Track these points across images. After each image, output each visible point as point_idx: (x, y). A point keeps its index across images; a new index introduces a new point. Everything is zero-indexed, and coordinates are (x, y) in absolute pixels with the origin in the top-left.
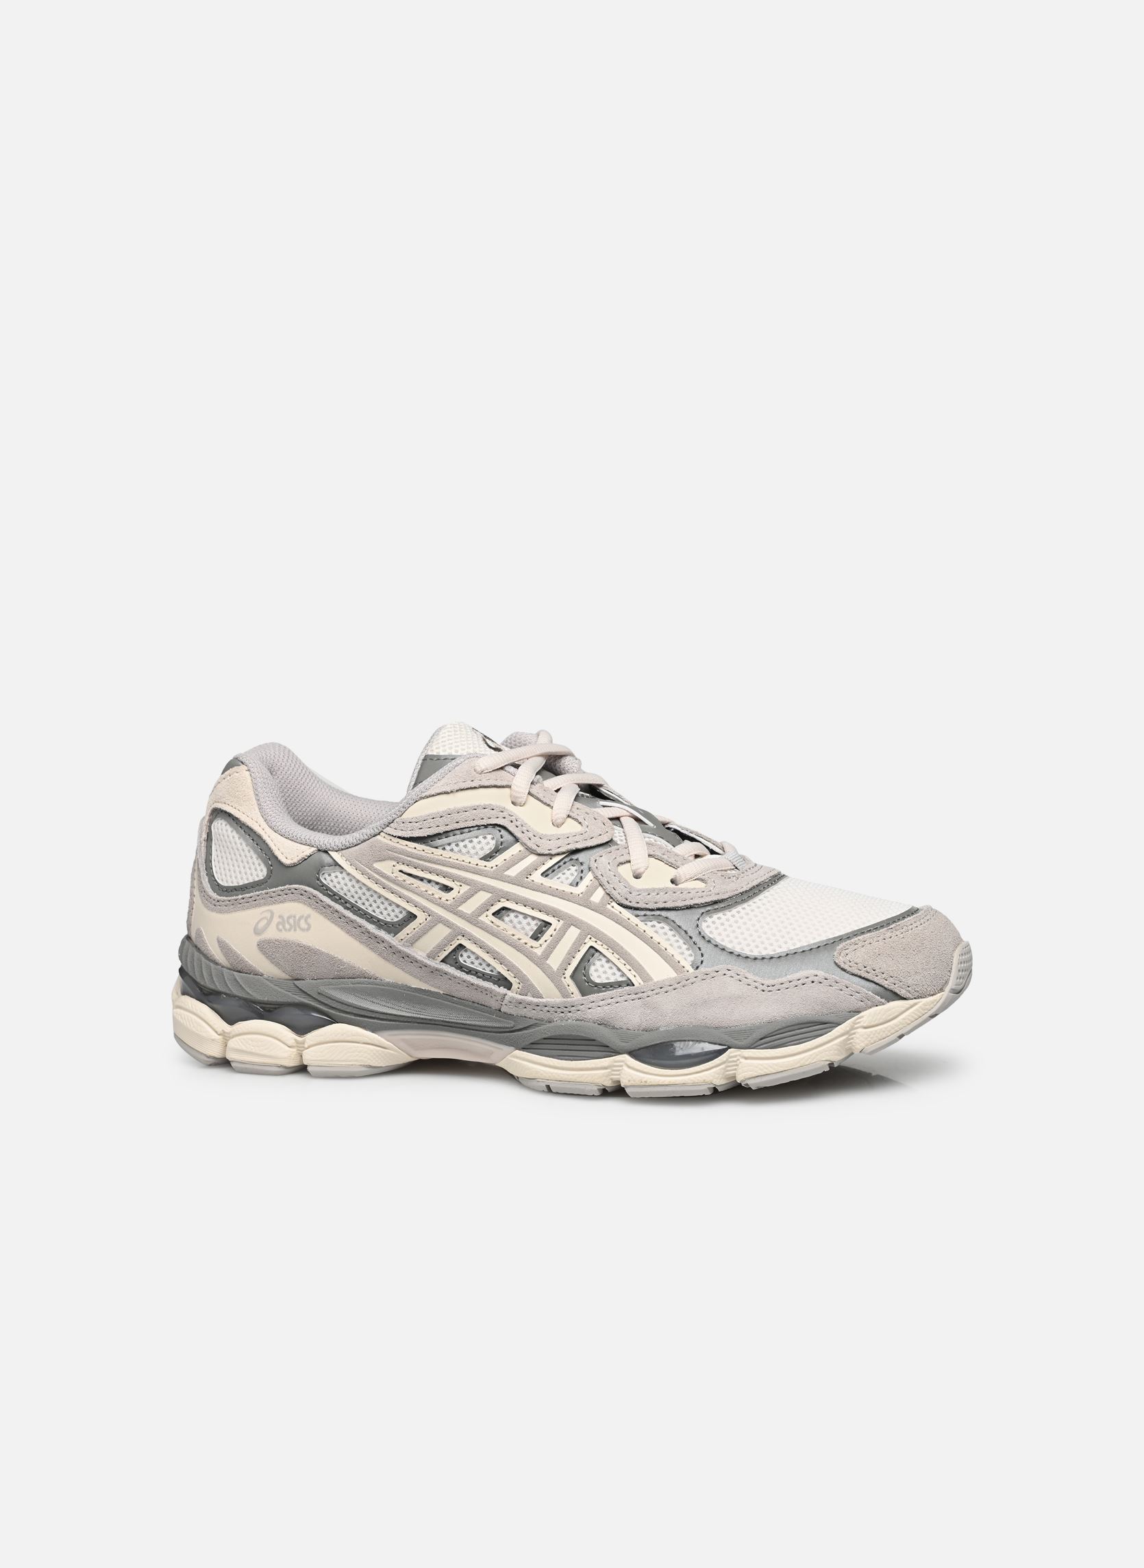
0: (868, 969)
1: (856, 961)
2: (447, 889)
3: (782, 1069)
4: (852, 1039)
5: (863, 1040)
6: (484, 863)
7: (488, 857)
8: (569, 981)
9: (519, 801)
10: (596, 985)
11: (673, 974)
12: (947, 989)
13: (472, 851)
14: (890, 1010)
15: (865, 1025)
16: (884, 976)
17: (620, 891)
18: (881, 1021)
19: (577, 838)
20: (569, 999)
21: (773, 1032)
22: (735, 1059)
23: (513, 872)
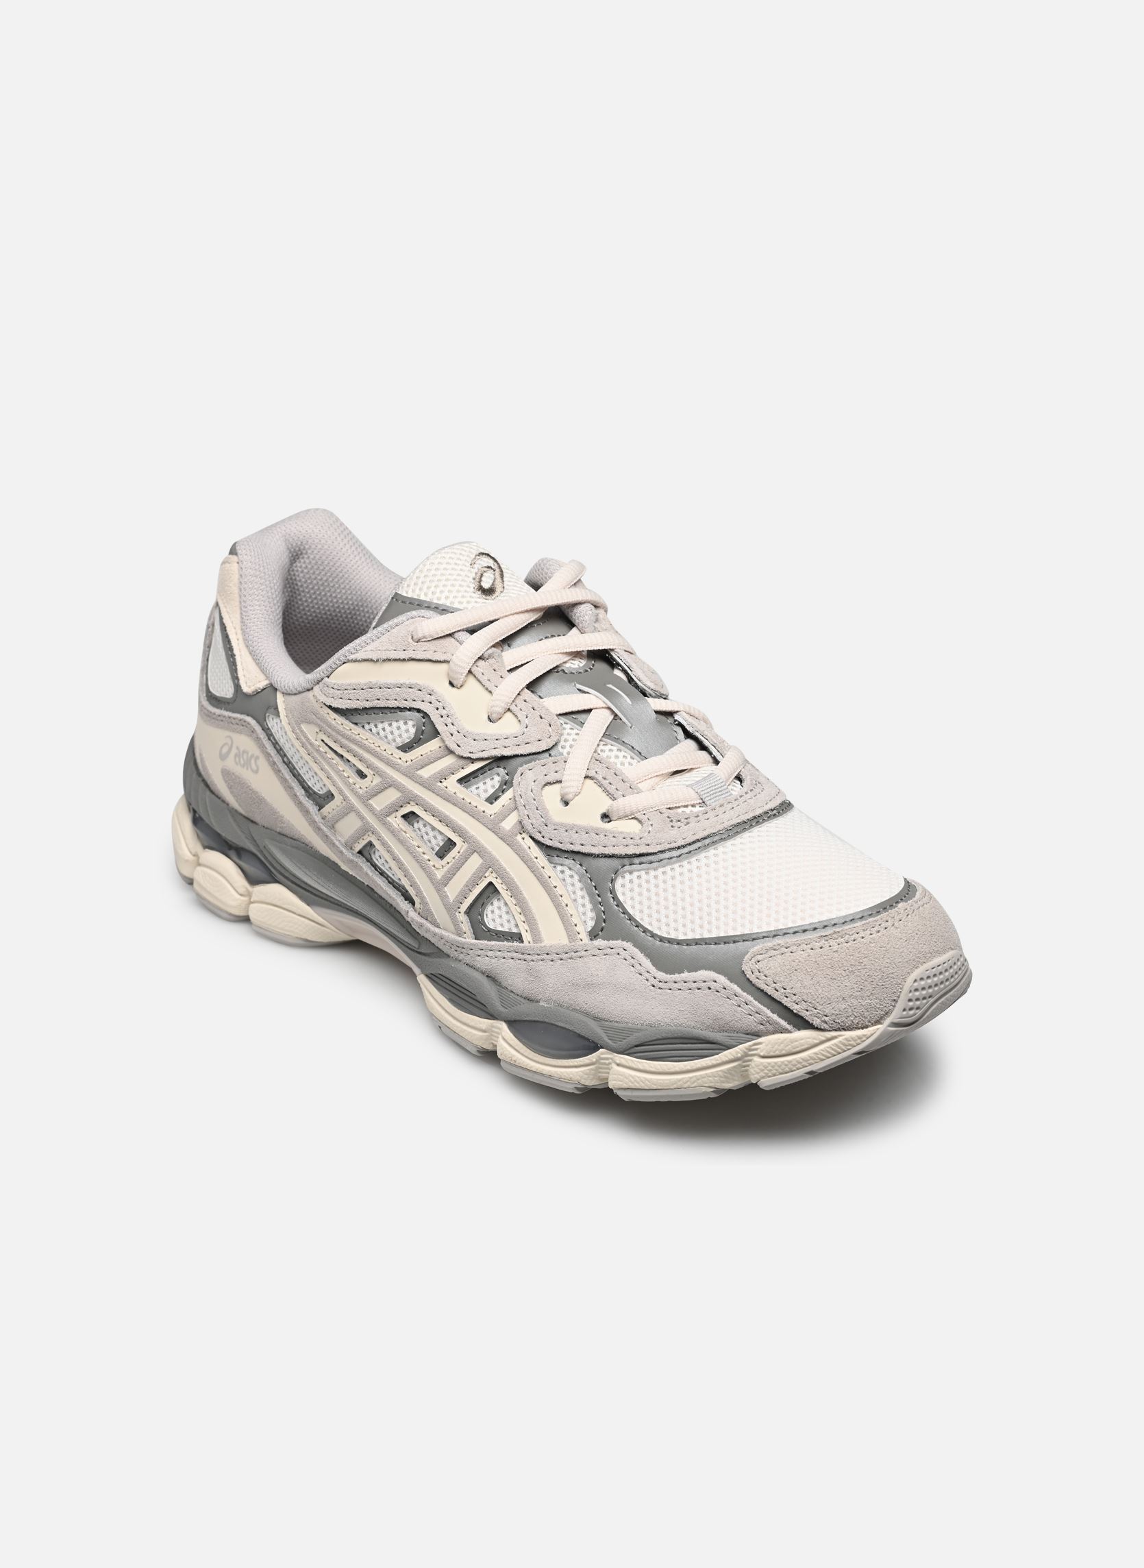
0: (778, 986)
1: (766, 972)
2: (362, 775)
3: (655, 1087)
4: (748, 1066)
5: (759, 1071)
6: (401, 754)
7: (406, 748)
8: (462, 917)
9: (455, 683)
10: (489, 930)
11: (564, 941)
12: (888, 1021)
13: (390, 737)
14: (796, 1041)
15: (762, 1054)
16: (794, 998)
17: (534, 821)
18: (784, 1052)
19: (507, 742)
20: (461, 939)
21: (652, 1041)
22: (607, 1062)
23: (426, 773)
